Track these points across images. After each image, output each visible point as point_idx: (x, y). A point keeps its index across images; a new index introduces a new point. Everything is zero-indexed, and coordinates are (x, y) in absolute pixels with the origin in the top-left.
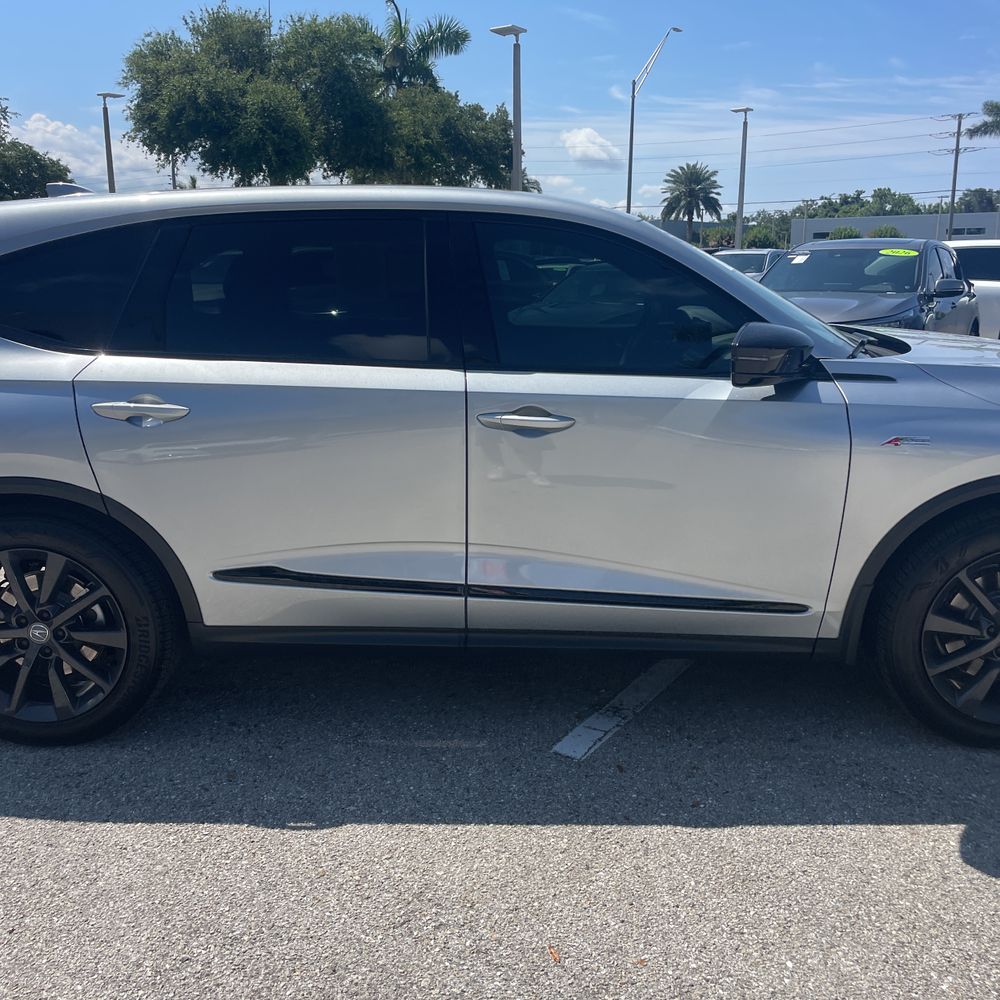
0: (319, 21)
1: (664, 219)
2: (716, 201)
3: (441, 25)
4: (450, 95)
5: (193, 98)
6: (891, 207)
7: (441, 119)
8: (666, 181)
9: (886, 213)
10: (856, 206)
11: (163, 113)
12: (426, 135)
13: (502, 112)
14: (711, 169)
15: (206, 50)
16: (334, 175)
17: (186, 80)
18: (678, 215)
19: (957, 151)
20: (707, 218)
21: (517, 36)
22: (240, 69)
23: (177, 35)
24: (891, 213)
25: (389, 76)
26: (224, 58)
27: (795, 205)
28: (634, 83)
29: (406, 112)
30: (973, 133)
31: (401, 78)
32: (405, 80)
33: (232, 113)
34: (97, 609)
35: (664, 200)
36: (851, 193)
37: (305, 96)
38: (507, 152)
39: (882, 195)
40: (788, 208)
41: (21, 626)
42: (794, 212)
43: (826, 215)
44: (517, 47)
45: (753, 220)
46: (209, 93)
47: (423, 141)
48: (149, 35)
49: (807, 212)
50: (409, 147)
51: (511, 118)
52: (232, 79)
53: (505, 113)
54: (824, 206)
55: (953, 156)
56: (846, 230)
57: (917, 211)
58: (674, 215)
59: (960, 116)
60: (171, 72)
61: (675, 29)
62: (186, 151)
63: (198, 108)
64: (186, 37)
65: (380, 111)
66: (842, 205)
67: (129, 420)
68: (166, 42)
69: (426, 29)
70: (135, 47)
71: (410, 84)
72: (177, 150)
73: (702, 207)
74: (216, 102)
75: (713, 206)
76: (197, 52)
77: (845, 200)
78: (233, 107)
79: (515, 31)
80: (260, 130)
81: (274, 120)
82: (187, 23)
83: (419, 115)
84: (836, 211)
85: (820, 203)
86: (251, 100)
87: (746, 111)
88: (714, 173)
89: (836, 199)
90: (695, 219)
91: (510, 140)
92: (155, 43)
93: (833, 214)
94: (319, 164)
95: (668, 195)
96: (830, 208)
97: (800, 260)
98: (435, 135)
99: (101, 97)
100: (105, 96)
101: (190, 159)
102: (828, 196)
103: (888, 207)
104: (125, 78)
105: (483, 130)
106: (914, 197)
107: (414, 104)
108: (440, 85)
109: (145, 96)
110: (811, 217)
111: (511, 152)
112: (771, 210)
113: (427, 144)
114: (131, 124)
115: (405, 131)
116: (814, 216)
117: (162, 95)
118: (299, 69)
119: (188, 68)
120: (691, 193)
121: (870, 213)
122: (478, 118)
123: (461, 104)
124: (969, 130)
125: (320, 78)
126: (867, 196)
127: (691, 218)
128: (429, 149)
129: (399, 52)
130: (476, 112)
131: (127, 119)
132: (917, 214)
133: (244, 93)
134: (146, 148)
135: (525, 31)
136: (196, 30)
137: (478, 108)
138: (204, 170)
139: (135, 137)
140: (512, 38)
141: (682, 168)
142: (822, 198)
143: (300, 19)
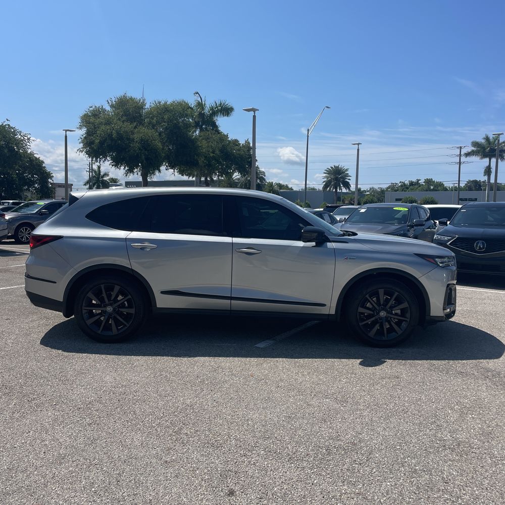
0: (168, 103)
1: (324, 190)
2: (348, 183)
3: (221, 104)
4: (224, 135)
5: (110, 135)
6: (433, 188)
7: (220, 145)
8: (325, 173)
9: (431, 190)
10: (416, 186)
11: (97, 141)
12: (213, 152)
13: (247, 142)
14: (346, 168)
15: (117, 115)
16: (171, 168)
17: (108, 127)
18: (330, 189)
19: (460, 163)
20: (344, 190)
21: (254, 112)
22: (131, 122)
23: (104, 107)
24: (433, 190)
25: (197, 125)
26: (124, 118)
27: (388, 186)
28: (308, 130)
29: (204, 142)
30: (467, 155)
31: (202, 126)
32: (204, 127)
33: (128, 142)
34: (126, 303)
35: (324, 182)
36: (414, 180)
37: (160, 134)
38: (250, 160)
39: (429, 182)
40: (384, 186)
41: (104, 307)
42: (388, 188)
43: (403, 190)
44: (254, 117)
45: (368, 191)
46: (118, 133)
47: (212, 155)
48: (91, 107)
49: (393, 188)
50: (206, 157)
51: (251, 145)
52: (128, 126)
53: (249, 143)
54: (401, 186)
55: (458, 165)
56: (410, 198)
57: (446, 189)
58: (328, 189)
59: (461, 148)
60: (101, 123)
61: (327, 107)
62: (105, 157)
63: (112, 139)
64: (108, 108)
65: (193, 142)
66: (410, 185)
67: (141, 249)
68: (99, 110)
69: (214, 105)
70: (85, 112)
71: (206, 128)
72: (101, 157)
73: (342, 185)
74: (120, 137)
75: (347, 185)
76: (112, 115)
77: (412, 183)
78: (128, 139)
79: (254, 110)
80: (140, 149)
81: (146, 145)
82: (108, 103)
83: (210, 143)
84: (407, 188)
85: (400, 184)
86: (136, 137)
87: (358, 144)
88: (347, 170)
89: (407, 182)
90: (338, 191)
91: (251, 155)
92: (94, 111)
93: (406, 189)
94: (164, 163)
95: (325, 179)
96: (404, 187)
97: (363, 211)
98: (217, 152)
99: (65, 131)
100: (66, 131)
101: (107, 160)
102: (403, 181)
103: (432, 187)
104: (80, 126)
105: (239, 150)
106: (444, 183)
107: (208, 139)
108: (219, 129)
109: (88, 133)
110: (396, 191)
111: (251, 160)
112: (376, 187)
113: (213, 156)
114: (81, 145)
115: (204, 151)
116: (397, 191)
117: (96, 133)
118: (158, 123)
119: (108, 122)
120: (336, 179)
121: (423, 190)
122: (237, 145)
123: (229, 139)
124: (466, 154)
125: (166, 127)
126: (422, 182)
127: (336, 190)
128: (214, 158)
129: (201, 115)
130: (236, 142)
131: (80, 143)
132: (446, 191)
133: (133, 133)
134: (87, 155)
135: (258, 110)
136: (112, 106)
137: (236, 141)
138: (113, 165)
139: (83, 151)
140: (252, 113)
141: (332, 167)
142: (400, 182)
143: (160, 103)
